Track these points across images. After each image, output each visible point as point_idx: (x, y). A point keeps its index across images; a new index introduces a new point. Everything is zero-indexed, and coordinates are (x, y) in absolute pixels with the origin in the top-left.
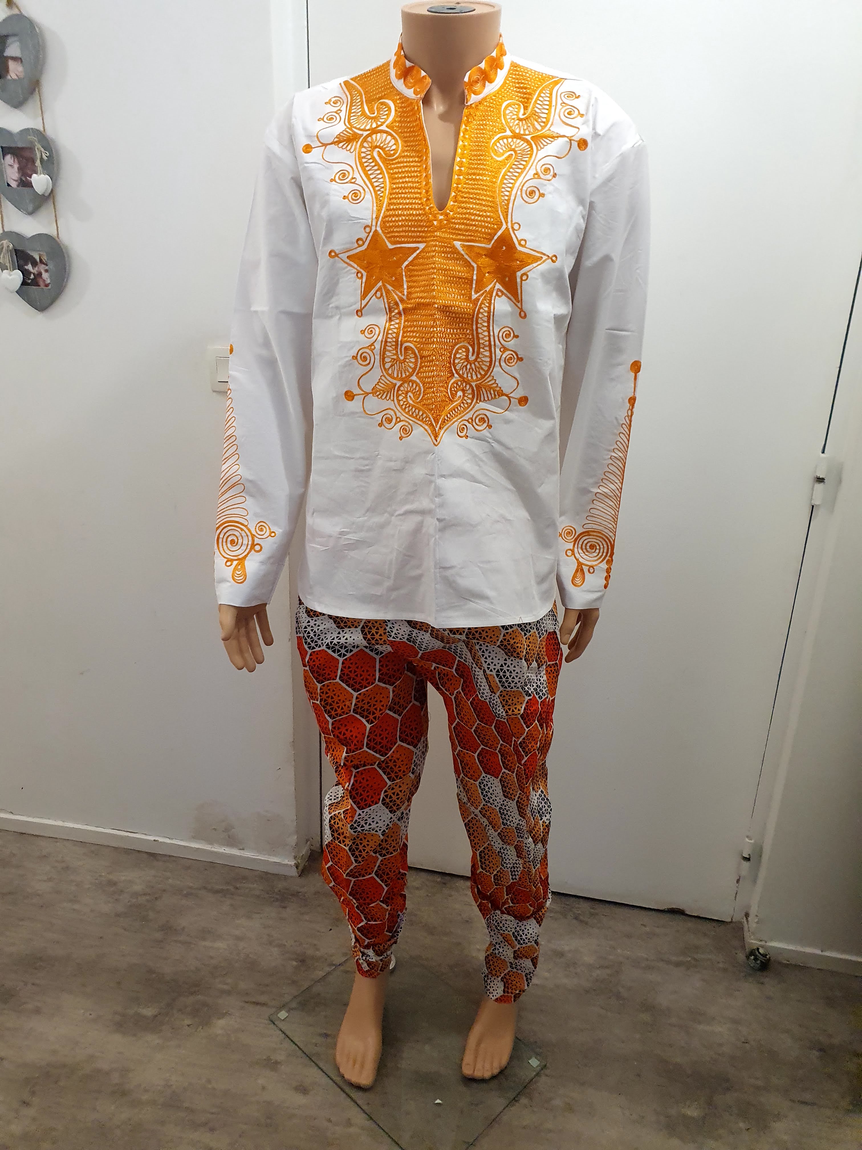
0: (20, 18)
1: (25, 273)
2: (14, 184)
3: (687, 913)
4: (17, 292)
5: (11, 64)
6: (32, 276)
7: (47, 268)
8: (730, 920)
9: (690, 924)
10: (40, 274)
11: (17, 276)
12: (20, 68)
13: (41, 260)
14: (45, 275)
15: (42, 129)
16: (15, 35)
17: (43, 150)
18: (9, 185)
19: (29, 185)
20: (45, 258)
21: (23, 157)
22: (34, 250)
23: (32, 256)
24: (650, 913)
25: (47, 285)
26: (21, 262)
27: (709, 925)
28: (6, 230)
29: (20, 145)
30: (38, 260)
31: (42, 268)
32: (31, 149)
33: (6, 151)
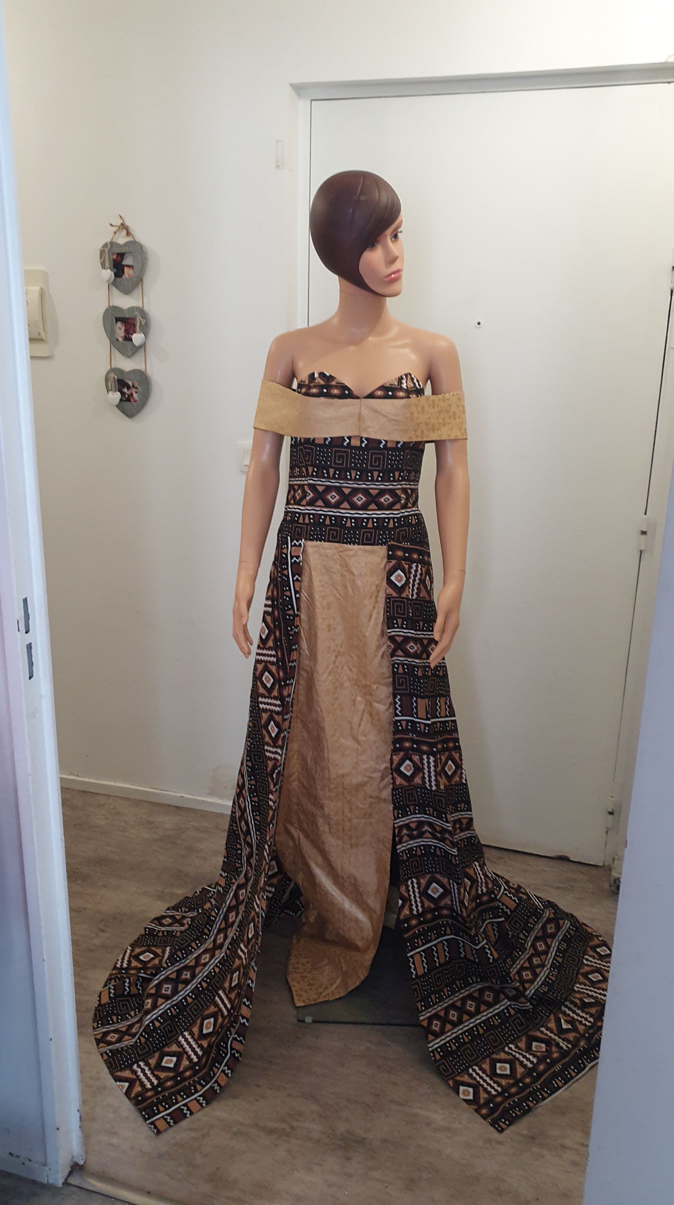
0: (134, 243)
1: (123, 394)
2: (121, 339)
3: (571, 859)
4: (118, 406)
5: (126, 269)
6: (127, 396)
7: (136, 390)
8: (601, 864)
9: (573, 866)
10: (132, 395)
11: (117, 396)
12: (131, 271)
13: (133, 385)
14: (135, 395)
15: (141, 306)
16: (130, 252)
17: (141, 319)
18: (117, 340)
19: (131, 340)
20: (136, 385)
21: (128, 323)
22: (130, 380)
23: (128, 384)
24: (543, 859)
25: (135, 401)
26: (121, 387)
27: (586, 868)
28: (113, 366)
29: (127, 316)
30: (131, 385)
31: (133, 391)
32: (134, 319)
33: (117, 320)
